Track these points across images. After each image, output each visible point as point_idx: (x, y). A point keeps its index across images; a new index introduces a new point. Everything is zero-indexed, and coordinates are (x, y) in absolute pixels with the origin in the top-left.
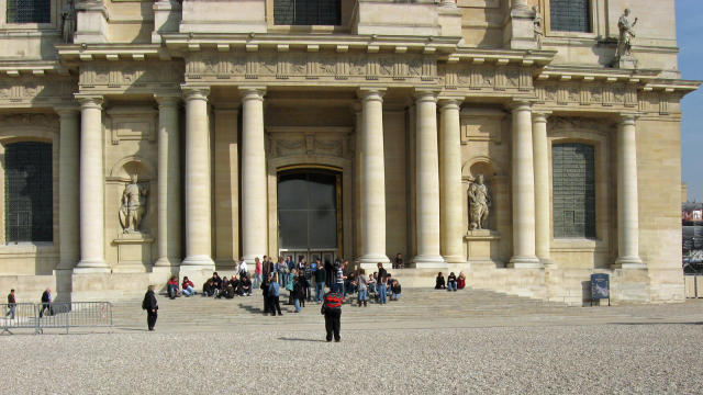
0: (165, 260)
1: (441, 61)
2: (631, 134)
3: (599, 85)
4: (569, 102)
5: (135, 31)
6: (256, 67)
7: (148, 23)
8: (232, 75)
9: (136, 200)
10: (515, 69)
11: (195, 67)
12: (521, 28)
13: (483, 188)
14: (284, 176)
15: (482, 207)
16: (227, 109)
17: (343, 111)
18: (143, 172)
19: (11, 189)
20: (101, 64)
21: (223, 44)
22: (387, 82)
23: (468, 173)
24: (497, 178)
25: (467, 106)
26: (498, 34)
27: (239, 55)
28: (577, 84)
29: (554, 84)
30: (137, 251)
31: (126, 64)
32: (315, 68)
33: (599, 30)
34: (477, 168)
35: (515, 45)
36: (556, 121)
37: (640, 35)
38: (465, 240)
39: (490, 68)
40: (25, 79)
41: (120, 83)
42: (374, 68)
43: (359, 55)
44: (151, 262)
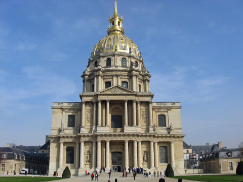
0: (93, 168)
1: (138, 136)
2: (172, 145)
3: (166, 137)
4: (161, 140)
6: (108, 137)
7: (91, 129)
8: (105, 139)
9: (88, 158)
10: (150, 136)
11: (99, 137)
12: (151, 129)
13: (146, 155)
14: (113, 153)
15: (145, 158)
16: (104, 143)
17: (123, 143)
18: (90, 153)
19: (67, 155)
20: (84, 136)
21: (103, 134)
22: (129, 139)
23: (143, 153)
24: (148, 153)
25: (142, 142)
26: (148, 130)
27: (106, 135)
28: (162, 137)
29: (158, 137)
30: (88, 166)
31: (88, 136)
32: (117, 137)
33: (167, 126)
34: (145, 152)
35: (150, 132)
36: (159, 143)
38: (143, 164)
39: (146, 136)
40: (71, 137)
41: (87, 139)
42: (127, 137)
43: (124, 135)
44: (91, 168)
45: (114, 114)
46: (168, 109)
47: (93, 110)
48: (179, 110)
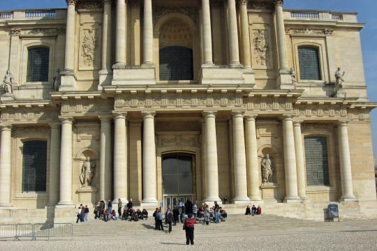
1: (245, 96)
2: (345, 131)
3: (327, 106)
4: (312, 116)
5: (90, 85)
6: (150, 102)
7: (96, 81)
8: (139, 106)
9: (89, 170)
10: (283, 99)
11: (119, 102)
12: (285, 79)
13: (269, 161)
14: (165, 157)
15: (268, 171)
16: (136, 123)
17: (195, 123)
19: (26, 164)
20: (72, 101)
21: (133, 91)
22: (217, 108)
23: (261, 154)
24: (276, 156)
25: (259, 119)
26: (274, 82)
27: (142, 95)
28: (315, 106)
29: (304, 106)
30: (89, 196)
31: (85, 101)
32: (180, 101)
33: (325, 79)
34: (265, 151)
35: (283, 87)
36: (305, 125)
37: (347, 80)
38: (261, 188)
39: (270, 99)
40: (34, 109)
41: (82, 111)
42: (210, 101)
43: (203, 95)
45: (167, 43)
46: (326, 30)
47: (101, 24)
48: (357, 33)
